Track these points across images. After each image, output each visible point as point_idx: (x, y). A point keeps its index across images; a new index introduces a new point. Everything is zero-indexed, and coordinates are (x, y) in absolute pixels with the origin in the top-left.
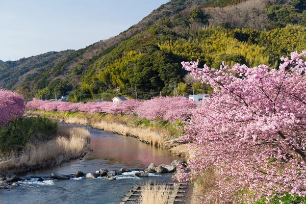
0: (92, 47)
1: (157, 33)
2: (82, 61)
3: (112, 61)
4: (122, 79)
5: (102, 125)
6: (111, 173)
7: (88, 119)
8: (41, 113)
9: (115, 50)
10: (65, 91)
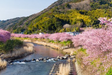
0: (32, 16)
1: (54, 11)
2: (28, 21)
3: (39, 21)
4: (42, 27)
5: (37, 42)
6: (45, 59)
7: (32, 40)
8: (15, 38)
9: (40, 17)
10: (23, 31)
